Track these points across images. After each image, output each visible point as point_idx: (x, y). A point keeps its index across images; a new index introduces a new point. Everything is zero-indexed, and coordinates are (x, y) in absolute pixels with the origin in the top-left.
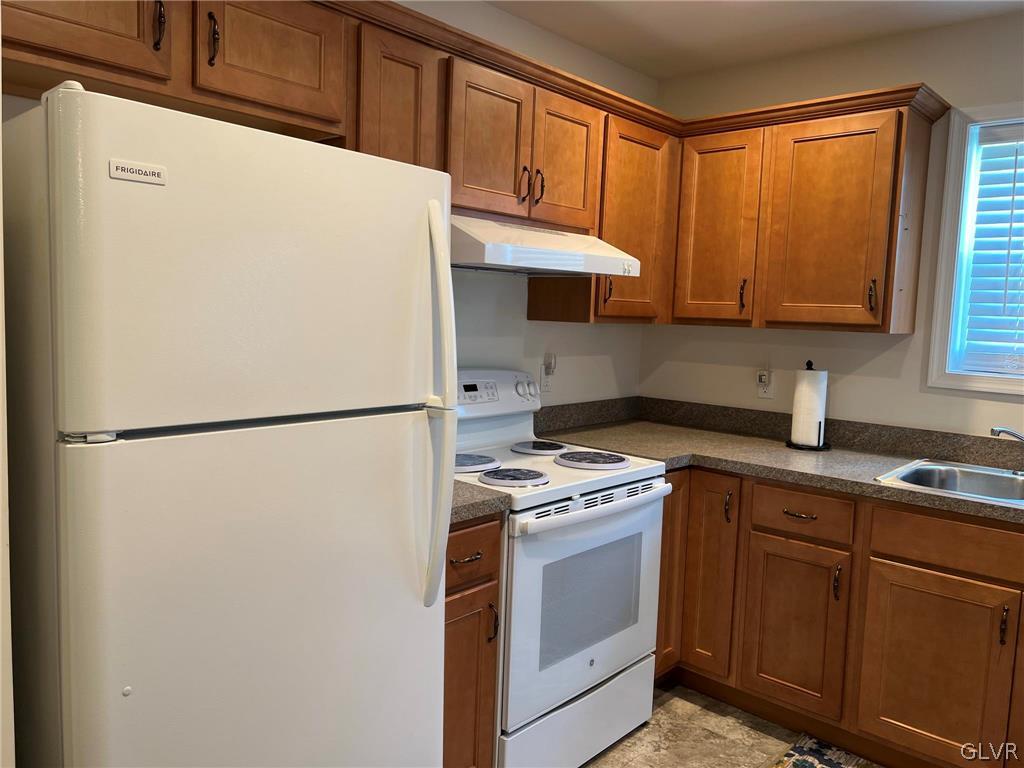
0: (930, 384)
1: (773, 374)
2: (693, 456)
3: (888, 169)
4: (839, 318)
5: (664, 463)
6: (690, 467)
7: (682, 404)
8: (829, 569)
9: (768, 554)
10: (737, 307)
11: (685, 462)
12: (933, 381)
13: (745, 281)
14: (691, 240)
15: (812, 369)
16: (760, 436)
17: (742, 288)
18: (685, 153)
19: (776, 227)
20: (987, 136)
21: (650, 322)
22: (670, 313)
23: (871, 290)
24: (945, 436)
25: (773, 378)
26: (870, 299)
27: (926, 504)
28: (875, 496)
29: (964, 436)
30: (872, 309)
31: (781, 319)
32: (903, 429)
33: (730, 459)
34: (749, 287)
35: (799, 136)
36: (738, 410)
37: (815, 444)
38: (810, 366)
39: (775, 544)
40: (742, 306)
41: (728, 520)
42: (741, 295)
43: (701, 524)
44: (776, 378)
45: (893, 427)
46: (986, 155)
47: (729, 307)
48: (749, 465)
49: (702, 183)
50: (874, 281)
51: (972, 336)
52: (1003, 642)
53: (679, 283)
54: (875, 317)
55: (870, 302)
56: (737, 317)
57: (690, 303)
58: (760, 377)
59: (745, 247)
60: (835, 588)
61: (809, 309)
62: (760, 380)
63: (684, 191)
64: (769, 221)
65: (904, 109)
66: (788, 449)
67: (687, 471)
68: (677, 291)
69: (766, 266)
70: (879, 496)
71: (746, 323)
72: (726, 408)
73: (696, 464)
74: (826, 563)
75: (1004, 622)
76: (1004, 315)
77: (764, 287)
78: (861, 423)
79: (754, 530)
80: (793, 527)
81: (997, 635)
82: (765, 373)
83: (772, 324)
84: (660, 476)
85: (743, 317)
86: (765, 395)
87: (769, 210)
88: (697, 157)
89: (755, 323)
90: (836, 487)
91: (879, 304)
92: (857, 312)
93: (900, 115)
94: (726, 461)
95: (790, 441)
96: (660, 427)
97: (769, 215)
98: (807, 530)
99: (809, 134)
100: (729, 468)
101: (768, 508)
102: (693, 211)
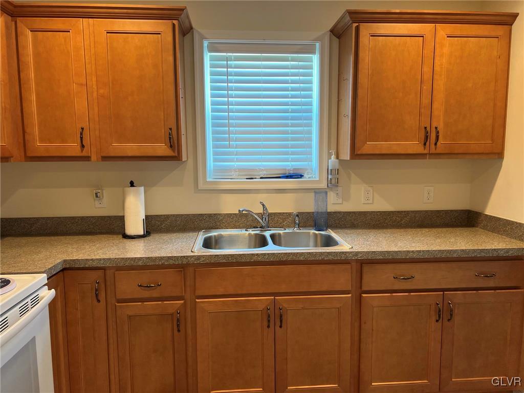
0: (199, 189)
1: (104, 191)
2: (65, 261)
3: (171, 59)
4: (151, 153)
5: (45, 275)
6: (63, 270)
7: (38, 219)
8: (172, 315)
9: (130, 316)
10: (79, 148)
11: (60, 268)
12: (201, 186)
13: (83, 129)
14: (34, 97)
15: (134, 186)
16: (101, 233)
17: (81, 134)
18: (19, 29)
19: (101, 91)
20: (212, 49)
21: (7, 161)
22: (23, 154)
23: (170, 134)
24: (210, 215)
25: (105, 195)
26: (170, 140)
27: (224, 261)
28: (196, 262)
29: (219, 214)
30: (171, 146)
31: (112, 155)
32: (188, 215)
33: (94, 258)
34: (86, 133)
35: (110, 29)
36: (82, 218)
37: (142, 233)
38: (132, 184)
39: (135, 308)
40: (83, 146)
41: (99, 301)
42: (81, 138)
43: (77, 309)
44: (106, 193)
45: (182, 215)
46: (212, 59)
47: (73, 147)
48: (110, 259)
49: (37, 55)
50: (171, 129)
51: (215, 160)
52: (268, 327)
53: (28, 130)
54: (174, 152)
55: (170, 143)
56: (79, 154)
57: (39, 145)
58: (96, 194)
59: (80, 105)
60: (178, 326)
61: (131, 148)
62: (97, 196)
63: (22, 59)
64: (95, 87)
65: (175, 22)
66: (125, 240)
67: (61, 273)
68: (27, 137)
69: (97, 119)
70: (198, 262)
71: (87, 158)
72: (73, 218)
73: (68, 266)
74: (171, 311)
75: (269, 316)
76: (229, 148)
77: (97, 133)
78: (164, 215)
79: (118, 303)
80: (146, 294)
81: (266, 324)
82: (99, 191)
83: (105, 158)
84: (44, 285)
85: (84, 154)
86: (100, 206)
87: (94, 79)
88: (30, 34)
89: (94, 158)
90: (171, 262)
91: (174, 143)
92: (162, 149)
93: (174, 25)
94: (92, 260)
95: (125, 233)
96: (23, 240)
97: (94, 83)
98: (155, 294)
99: (116, 29)
100: (95, 264)
101: (127, 286)
102: (32, 75)
